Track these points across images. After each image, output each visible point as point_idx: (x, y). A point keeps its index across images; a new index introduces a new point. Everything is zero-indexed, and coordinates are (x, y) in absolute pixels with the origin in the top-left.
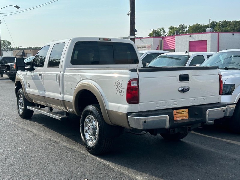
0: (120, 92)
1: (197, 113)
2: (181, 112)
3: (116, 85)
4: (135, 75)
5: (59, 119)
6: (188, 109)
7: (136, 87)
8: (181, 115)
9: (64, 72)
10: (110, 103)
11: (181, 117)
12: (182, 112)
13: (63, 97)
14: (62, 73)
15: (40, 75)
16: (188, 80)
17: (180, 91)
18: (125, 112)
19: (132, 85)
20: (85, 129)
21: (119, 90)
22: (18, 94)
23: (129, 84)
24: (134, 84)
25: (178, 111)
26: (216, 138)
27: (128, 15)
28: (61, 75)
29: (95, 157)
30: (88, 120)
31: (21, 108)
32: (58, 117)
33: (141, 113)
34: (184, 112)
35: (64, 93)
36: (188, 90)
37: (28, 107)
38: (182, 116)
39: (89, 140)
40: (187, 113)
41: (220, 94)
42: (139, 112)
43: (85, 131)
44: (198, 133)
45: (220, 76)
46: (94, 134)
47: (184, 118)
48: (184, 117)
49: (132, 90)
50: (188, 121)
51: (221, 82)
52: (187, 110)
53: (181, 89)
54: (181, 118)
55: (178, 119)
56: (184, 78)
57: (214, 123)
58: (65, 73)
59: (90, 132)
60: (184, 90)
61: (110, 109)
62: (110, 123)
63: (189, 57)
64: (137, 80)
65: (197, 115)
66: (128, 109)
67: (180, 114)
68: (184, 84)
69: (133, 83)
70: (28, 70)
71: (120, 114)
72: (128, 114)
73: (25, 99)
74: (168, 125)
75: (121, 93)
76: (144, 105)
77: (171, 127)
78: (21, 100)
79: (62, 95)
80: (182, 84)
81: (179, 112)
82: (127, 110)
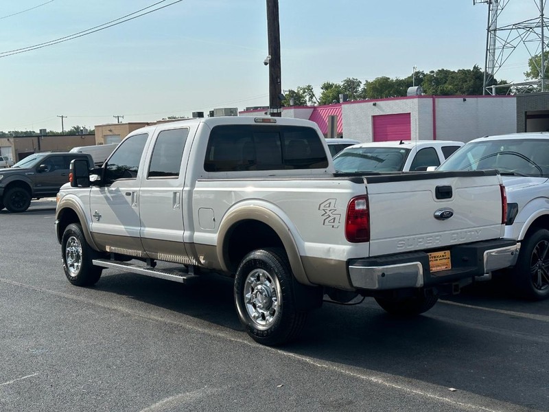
0: (332, 221)
1: (465, 258)
2: (438, 257)
3: (322, 207)
4: (360, 189)
5: (182, 281)
6: (449, 251)
7: (363, 210)
8: (439, 262)
9: (193, 185)
10: (307, 244)
11: (439, 266)
12: (441, 256)
13: (191, 237)
14: (187, 189)
15: (128, 194)
16: (451, 197)
17: (437, 217)
18: (344, 258)
19: (357, 208)
20: (248, 296)
21: (327, 218)
22: (63, 237)
23: (351, 207)
24: (360, 207)
25: (434, 254)
26: (487, 309)
27: (266, 64)
28: (185, 196)
29: (273, 349)
30: (252, 279)
31: (72, 265)
32: (179, 278)
33: (373, 260)
34: (443, 256)
35: (192, 229)
36: (452, 215)
37: (96, 262)
38: (441, 264)
39: (258, 317)
40: (449, 258)
41: (503, 223)
42: (369, 258)
43: (246, 301)
45: (502, 188)
46: (268, 306)
47: (444, 268)
48: (444, 265)
49: (357, 217)
50: (450, 273)
51: (504, 199)
52: (448, 253)
53: (438, 214)
54: (439, 269)
55: (435, 269)
56: (444, 193)
57: (491, 278)
58: (195, 189)
59: (260, 301)
60: (444, 216)
61: (309, 254)
62: (306, 282)
63: (408, 151)
64: (365, 197)
65: (466, 261)
66: (350, 252)
67: (437, 260)
68: (445, 204)
69: (358, 205)
70: (95, 183)
71: (333, 262)
72: (350, 262)
73: (86, 246)
74: (420, 282)
75: (333, 224)
76: (378, 244)
77: (426, 285)
78: (76, 247)
79: (187, 233)
80: (441, 203)
81: (435, 257)
82: (348, 254)
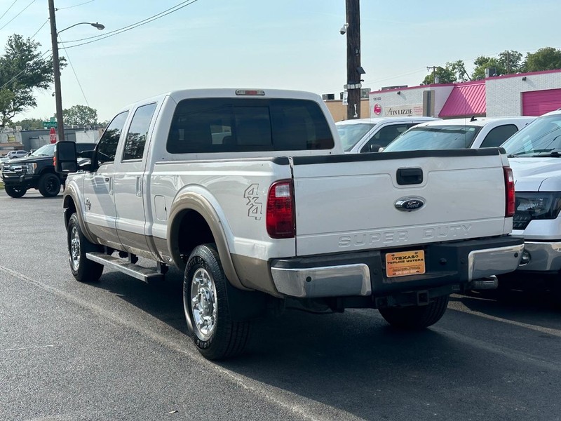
0: (255, 211)
1: (444, 260)
2: (405, 258)
3: (247, 194)
4: (284, 172)
5: (144, 280)
6: (422, 251)
7: (286, 198)
8: (406, 264)
9: (152, 170)
10: (236, 239)
11: (406, 269)
12: (409, 257)
13: (150, 229)
14: (147, 173)
15: (107, 180)
16: (421, 182)
17: (398, 207)
18: (265, 257)
19: (278, 195)
20: (194, 300)
22: (69, 226)
23: (272, 191)
24: (283, 193)
25: (397, 254)
27: (343, 33)
28: (145, 178)
29: (212, 365)
30: (198, 280)
31: (76, 259)
32: (141, 276)
33: (299, 260)
34: (413, 257)
35: (151, 221)
36: (421, 205)
37: (89, 256)
38: (410, 267)
39: (202, 326)
40: (422, 260)
41: (506, 217)
42: (297, 257)
43: (193, 306)
44: (478, 314)
45: (507, 171)
46: (210, 313)
47: (413, 272)
48: (413, 268)
49: (279, 207)
50: (424, 277)
51: (509, 186)
52: (421, 253)
53: (400, 203)
54: (406, 273)
55: (399, 273)
56: (409, 177)
58: (154, 173)
59: (202, 307)
61: (238, 251)
62: (239, 285)
63: (478, 129)
64: (290, 183)
65: (443, 264)
66: (271, 250)
67: (403, 262)
68: (410, 191)
69: (281, 191)
70: (86, 168)
71: (257, 263)
72: (272, 262)
73: (83, 239)
74: (367, 289)
75: (256, 215)
76: (307, 240)
77: (375, 293)
78: (76, 241)
79: (148, 224)
80: (405, 190)
81: (400, 258)
82: (269, 252)
